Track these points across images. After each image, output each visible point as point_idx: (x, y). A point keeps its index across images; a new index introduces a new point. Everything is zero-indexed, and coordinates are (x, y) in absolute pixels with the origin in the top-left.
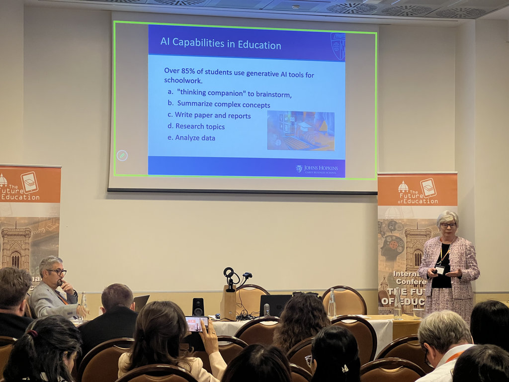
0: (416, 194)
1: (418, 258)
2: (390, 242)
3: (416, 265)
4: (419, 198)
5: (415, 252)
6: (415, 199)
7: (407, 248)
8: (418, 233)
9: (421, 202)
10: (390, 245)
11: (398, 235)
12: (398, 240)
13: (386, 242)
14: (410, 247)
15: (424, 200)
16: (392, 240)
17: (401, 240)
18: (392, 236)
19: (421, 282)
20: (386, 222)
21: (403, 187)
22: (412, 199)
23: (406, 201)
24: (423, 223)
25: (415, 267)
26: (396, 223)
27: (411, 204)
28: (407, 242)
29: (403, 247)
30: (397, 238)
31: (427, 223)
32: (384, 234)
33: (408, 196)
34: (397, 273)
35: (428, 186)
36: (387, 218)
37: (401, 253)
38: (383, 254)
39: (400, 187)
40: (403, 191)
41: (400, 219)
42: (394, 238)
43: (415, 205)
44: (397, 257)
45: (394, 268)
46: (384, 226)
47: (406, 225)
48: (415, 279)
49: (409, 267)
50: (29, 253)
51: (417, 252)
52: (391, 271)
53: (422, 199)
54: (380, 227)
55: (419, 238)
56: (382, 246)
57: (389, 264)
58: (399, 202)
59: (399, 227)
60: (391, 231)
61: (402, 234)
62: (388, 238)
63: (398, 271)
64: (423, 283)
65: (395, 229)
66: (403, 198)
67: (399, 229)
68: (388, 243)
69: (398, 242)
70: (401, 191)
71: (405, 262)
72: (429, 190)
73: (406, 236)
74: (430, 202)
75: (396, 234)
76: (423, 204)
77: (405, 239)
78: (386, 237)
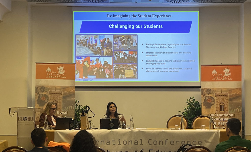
0: (221, 76)
1: (222, 107)
2: (208, 99)
3: (221, 111)
4: (222, 78)
5: (220, 104)
6: (220, 78)
7: (216, 102)
8: (222, 95)
9: (223, 79)
10: (208, 101)
11: (211, 96)
12: (212, 98)
13: (205, 99)
14: (218, 102)
15: (225, 79)
16: (209, 98)
17: (213, 98)
18: (208, 96)
19: (223, 119)
20: (206, 90)
21: (214, 72)
22: (219, 78)
23: (216, 79)
24: (224, 90)
25: (220, 111)
26: (211, 89)
27: (218, 81)
28: (216, 99)
29: (214, 102)
30: (211, 97)
31: (226, 90)
32: (205, 95)
33: (217, 76)
34: (211, 115)
35: (227, 71)
36: (206, 87)
37: (213, 105)
38: (204, 105)
39: (213, 72)
40: (214, 74)
41: (213, 88)
42: (210, 97)
43: (220, 81)
44: (211, 107)
45: (209, 112)
46: (204, 91)
47: (216, 91)
48: (220, 117)
49: (217, 111)
50: (61, 101)
51: (221, 104)
52: (208, 114)
53: (224, 78)
54: (203, 92)
55: (222, 97)
56: (204, 101)
57: (207, 110)
58: (212, 80)
59: (212, 92)
60: (208, 94)
61: (214, 95)
62: (207, 97)
63: (212, 114)
64: (224, 119)
65: (210, 93)
66: (214, 77)
67: (212, 93)
68: (207, 100)
69: (212, 99)
70: (213, 74)
71: (215, 109)
72: (227, 73)
73: (216, 96)
74: (228, 79)
75: (211, 95)
76: (224, 81)
77: (215, 98)
78: (206, 97)
